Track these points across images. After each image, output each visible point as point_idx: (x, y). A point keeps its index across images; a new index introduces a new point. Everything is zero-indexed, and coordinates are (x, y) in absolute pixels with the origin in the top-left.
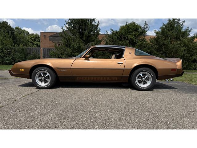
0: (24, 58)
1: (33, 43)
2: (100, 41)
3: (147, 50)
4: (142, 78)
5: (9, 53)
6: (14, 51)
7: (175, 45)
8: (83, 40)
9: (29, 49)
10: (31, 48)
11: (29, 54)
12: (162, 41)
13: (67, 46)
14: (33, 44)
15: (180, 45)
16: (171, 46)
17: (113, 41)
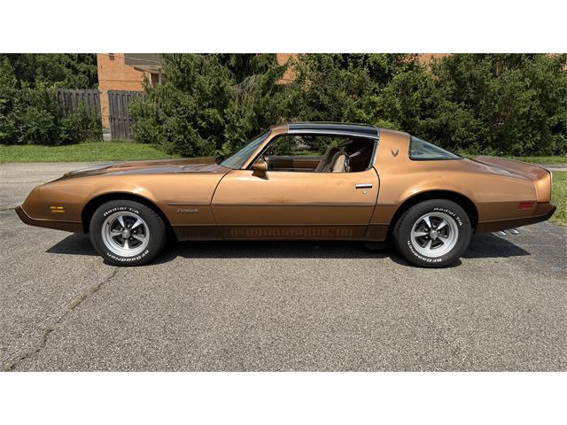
0: (52, 124)
1: (75, 69)
2: (280, 68)
3: (422, 98)
4: (429, 229)
5: (4, 107)
6: (21, 101)
7: (505, 82)
8: (230, 68)
9: (65, 94)
10: (71, 91)
12: (467, 70)
13: (180, 86)
14: (76, 72)
15: (519, 84)
16: (494, 85)
17: (320, 69)
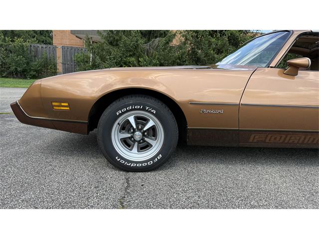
0: (26, 65)
9: (34, 46)
11: (35, 56)
